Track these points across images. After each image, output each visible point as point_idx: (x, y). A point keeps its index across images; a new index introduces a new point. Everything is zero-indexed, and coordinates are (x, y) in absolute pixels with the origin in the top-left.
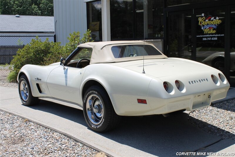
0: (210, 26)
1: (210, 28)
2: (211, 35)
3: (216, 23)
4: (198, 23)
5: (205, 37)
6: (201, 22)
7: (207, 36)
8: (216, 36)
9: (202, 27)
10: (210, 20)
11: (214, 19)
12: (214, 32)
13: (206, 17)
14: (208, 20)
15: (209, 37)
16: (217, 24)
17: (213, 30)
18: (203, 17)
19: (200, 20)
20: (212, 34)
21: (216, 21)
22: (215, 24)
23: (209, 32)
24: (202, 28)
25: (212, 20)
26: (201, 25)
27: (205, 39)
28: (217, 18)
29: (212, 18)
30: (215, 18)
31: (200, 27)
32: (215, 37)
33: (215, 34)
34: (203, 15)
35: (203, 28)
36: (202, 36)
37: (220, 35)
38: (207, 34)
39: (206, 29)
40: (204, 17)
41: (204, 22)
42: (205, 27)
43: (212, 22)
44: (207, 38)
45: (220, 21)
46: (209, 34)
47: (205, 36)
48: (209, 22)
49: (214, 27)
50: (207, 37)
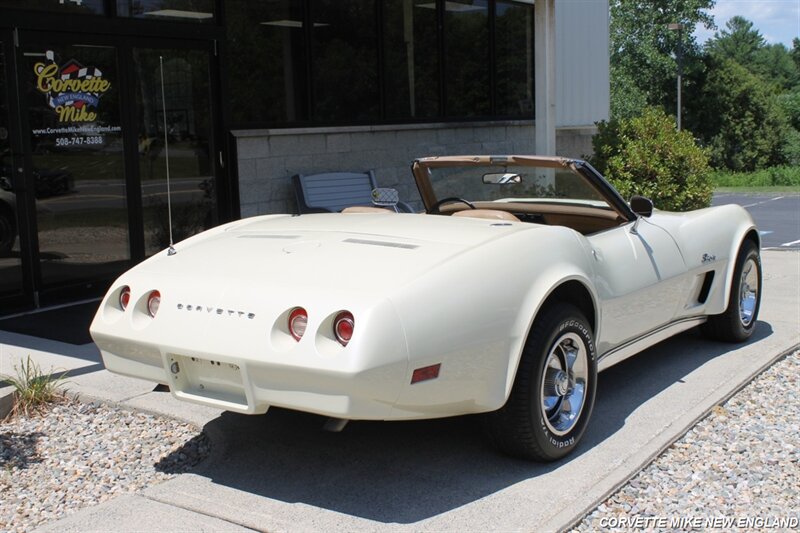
0: (76, 97)
1: (77, 105)
2: (82, 129)
3: (96, 89)
4: (36, 84)
5: (63, 135)
6: (44, 80)
7: (70, 130)
8: (98, 130)
9: (52, 99)
11: (88, 74)
12: (92, 116)
13: (60, 65)
14: (68, 76)
15: (76, 135)
16: (99, 92)
17: (89, 110)
18: (50, 62)
19: (41, 71)
20: (88, 125)
21: (95, 82)
22: (92, 95)
23: (77, 119)
24: (52, 104)
25: (83, 79)
26: (47, 91)
27: (65, 141)
28: (98, 73)
29: (83, 72)
30: (91, 72)
31: (43, 97)
32: (95, 134)
33: (95, 124)
34: (50, 55)
35: (56, 103)
36: (52, 131)
37: (110, 129)
38: (69, 124)
39: (63, 105)
40: (54, 65)
41: (55, 83)
42: (60, 101)
43: (82, 85)
44: (70, 140)
45: (106, 82)
46: (77, 125)
47: (63, 130)
48: (72, 84)
49: (91, 101)
50: (69, 136)
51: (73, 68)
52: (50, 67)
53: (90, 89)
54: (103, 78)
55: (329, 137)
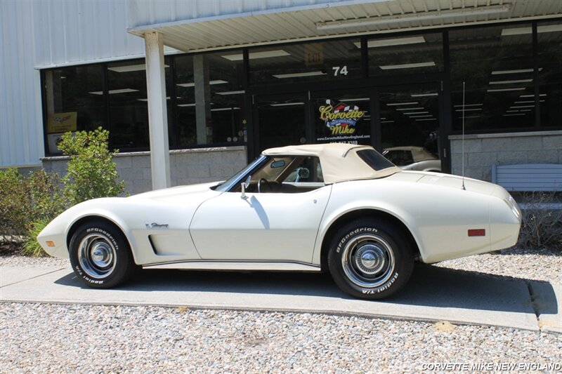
0: (342, 121)
1: (343, 125)
2: (345, 137)
3: (355, 116)
4: (320, 116)
5: (334, 141)
6: (324, 114)
7: (338, 138)
8: (355, 138)
9: (328, 122)
10: (342, 111)
11: (350, 109)
12: (352, 131)
13: (334, 106)
14: (338, 111)
15: (342, 140)
16: (357, 118)
17: (350, 128)
18: (328, 105)
19: (323, 110)
21: (355, 113)
22: (352, 119)
23: (342, 132)
24: (328, 125)
25: (347, 112)
26: (326, 119)
28: (356, 108)
29: (347, 108)
30: (352, 108)
32: (353, 140)
34: (328, 102)
35: (330, 125)
36: (328, 139)
37: (361, 137)
39: (335, 126)
40: (331, 106)
41: (330, 115)
42: (333, 123)
43: (346, 115)
45: (361, 112)
46: (343, 135)
47: (334, 138)
48: (340, 115)
49: (352, 123)
50: (338, 141)
51: (342, 107)
52: (328, 108)
53: (351, 116)
54: (359, 110)
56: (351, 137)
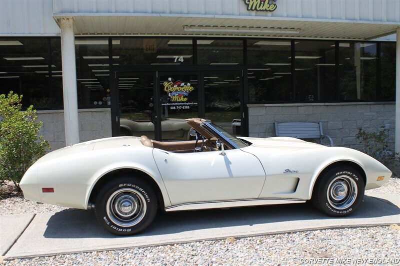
0: (179, 93)
1: (180, 95)
2: (181, 104)
3: (187, 90)
4: (164, 89)
5: (174, 106)
6: (167, 87)
7: (176, 104)
8: (188, 104)
9: (170, 93)
10: (179, 86)
13: (173, 82)
14: (176, 86)
15: (178, 106)
16: (189, 91)
17: (184, 97)
18: (170, 81)
19: (166, 84)
20: (183, 102)
21: (188, 88)
22: (186, 92)
25: (182, 86)
26: (168, 91)
27: (174, 108)
28: (189, 84)
29: (183, 84)
30: (186, 84)
31: (166, 93)
32: (186, 105)
33: (187, 102)
36: (169, 104)
37: (192, 103)
38: (176, 102)
39: (174, 96)
40: (171, 82)
41: (171, 88)
42: (173, 94)
43: (182, 89)
45: (192, 87)
46: (179, 102)
47: (174, 104)
48: (178, 88)
49: (185, 94)
50: (176, 106)
51: (179, 83)
52: (170, 83)
53: (185, 90)
54: (191, 86)
55: (299, 108)
56: (185, 104)
